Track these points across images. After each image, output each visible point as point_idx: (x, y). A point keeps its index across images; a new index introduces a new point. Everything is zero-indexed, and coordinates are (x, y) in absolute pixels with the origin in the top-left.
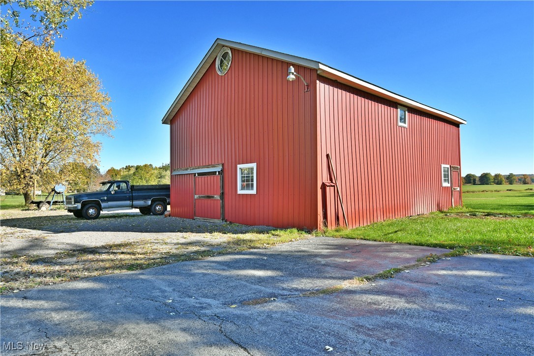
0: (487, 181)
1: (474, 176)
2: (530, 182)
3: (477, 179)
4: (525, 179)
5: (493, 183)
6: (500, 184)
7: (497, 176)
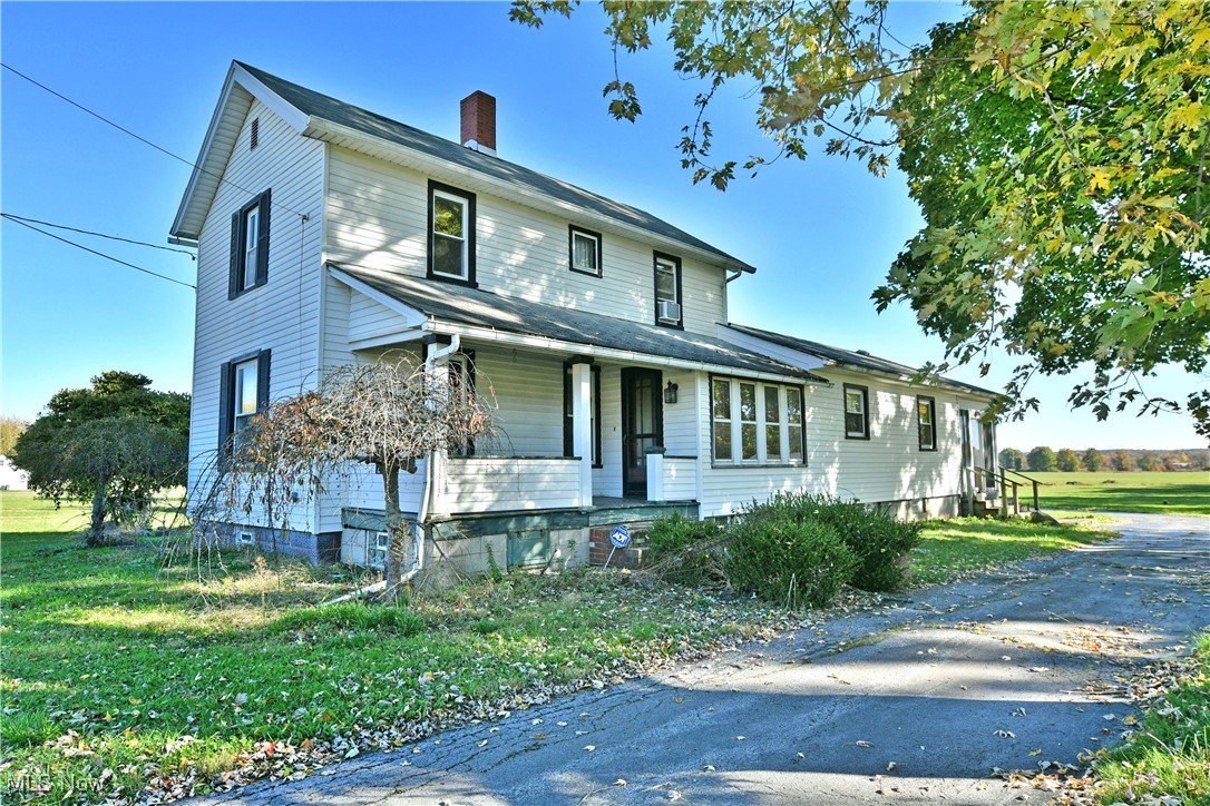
0: (1044, 463)
1: (1017, 452)
2: (1129, 467)
3: (1024, 460)
4: (1121, 460)
5: (1056, 469)
6: (1071, 470)
7: (1063, 454)
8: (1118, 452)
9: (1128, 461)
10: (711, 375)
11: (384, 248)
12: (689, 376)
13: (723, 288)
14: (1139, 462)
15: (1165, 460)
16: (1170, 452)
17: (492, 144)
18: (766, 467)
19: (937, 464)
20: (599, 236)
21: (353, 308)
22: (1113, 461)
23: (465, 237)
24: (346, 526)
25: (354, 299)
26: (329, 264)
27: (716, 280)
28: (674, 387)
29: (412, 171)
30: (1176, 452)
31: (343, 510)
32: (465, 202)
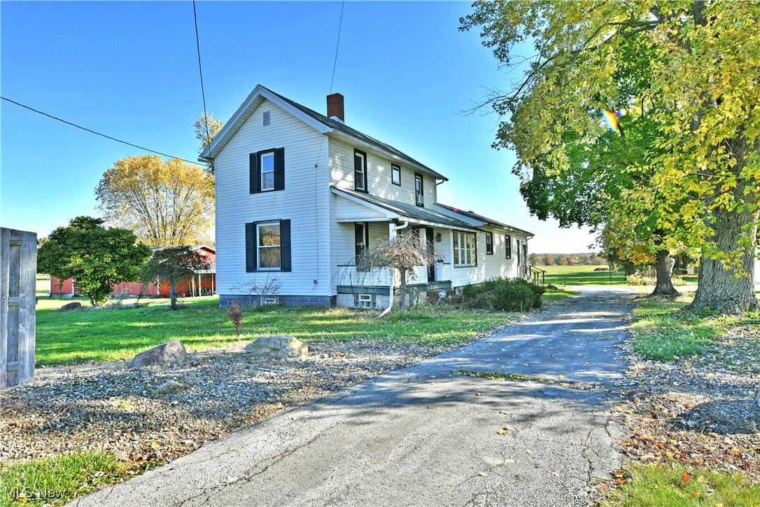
8: (546, 255)
9: (551, 260)
10: (454, 230)
11: (343, 179)
12: (447, 231)
13: (435, 187)
14: (556, 260)
15: (568, 259)
16: (570, 255)
17: (342, 119)
18: (467, 267)
19: (510, 264)
20: (399, 167)
21: (337, 205)
22: (543, 260)
23: (363, 172)
24: (338, 293)
25: (338, 201)
26: (331, 187)
27: (432, 184)
28: (439, 235)
29: (347, 144)
30: (573, 255)
31: (338, 287)
32: (362, 156)
